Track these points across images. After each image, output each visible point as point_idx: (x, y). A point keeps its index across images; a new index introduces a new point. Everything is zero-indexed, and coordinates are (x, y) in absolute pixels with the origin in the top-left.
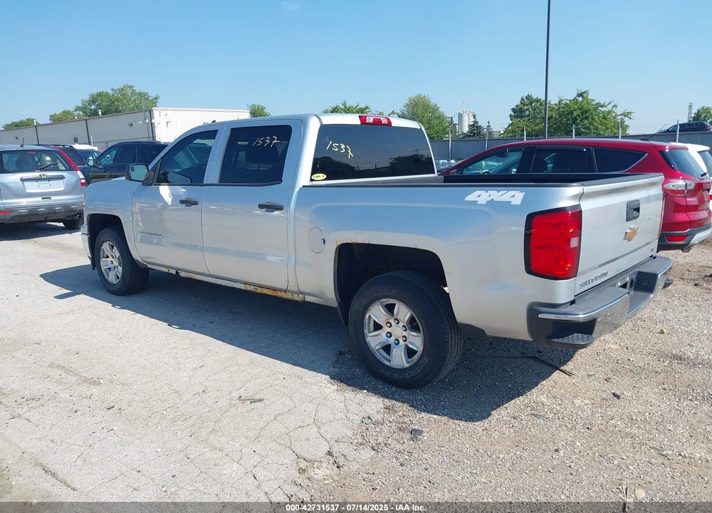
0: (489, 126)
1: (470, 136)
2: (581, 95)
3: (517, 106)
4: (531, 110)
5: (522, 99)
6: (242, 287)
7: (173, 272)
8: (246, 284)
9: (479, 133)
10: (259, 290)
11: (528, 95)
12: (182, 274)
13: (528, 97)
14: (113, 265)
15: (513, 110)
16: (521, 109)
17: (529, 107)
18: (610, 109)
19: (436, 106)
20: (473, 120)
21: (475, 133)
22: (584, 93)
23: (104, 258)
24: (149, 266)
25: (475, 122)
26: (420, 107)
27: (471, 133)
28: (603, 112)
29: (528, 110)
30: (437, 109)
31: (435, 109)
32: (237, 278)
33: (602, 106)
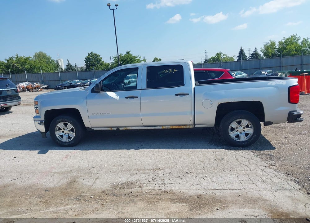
0: (76, 66)
1: (68, 70)
2: (128, 53)
3: (87, 57)
4: (93, 58)
5: (89, 54)
6: (161, 128)
7: (115, 129)
8: (163, 126)
9: (72, 69)
10: (171, 127)
11: (91, 52)
12: (121, 129)
13: (91, 53)
14: (64, 133)
15: (86, 58)
16: (89, 58)
17: (92, 57)
18: (139, 58)
19: (49, 57)
20: (68, 63)
21: (70, 69)
22: (129, 52)
23: (57, 130)
24: (95, 129)
25: (69, 64)
26: (42, 57)
27: (68, 68)
28: (137, 59)
29: (92, 58)
30: (51, 58)
31: (49, 58)
32: (157, 125)
33: (137, 57)
